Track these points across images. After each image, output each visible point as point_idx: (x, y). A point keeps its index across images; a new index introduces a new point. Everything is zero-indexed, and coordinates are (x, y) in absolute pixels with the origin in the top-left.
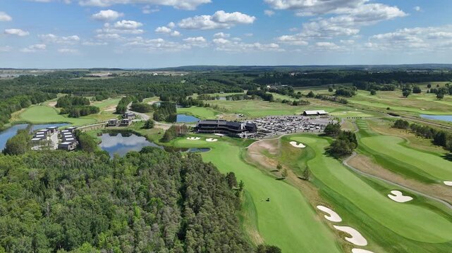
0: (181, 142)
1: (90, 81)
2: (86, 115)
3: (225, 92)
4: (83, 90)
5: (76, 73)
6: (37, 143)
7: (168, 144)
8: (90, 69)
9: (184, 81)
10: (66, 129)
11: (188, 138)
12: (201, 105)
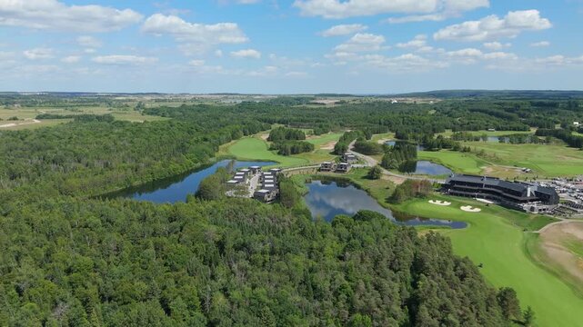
0: (419, 207)
1: (312, 109)
2: (298, 153)
3: (498, 129)
4: (302, 121)
5: (299, 100)
6: (232, 186)
7: (399, 208)
8: (316, 95)
9: (433, 112)
10: (269, 171)
11: (431, 201)
12: (456, 149)
